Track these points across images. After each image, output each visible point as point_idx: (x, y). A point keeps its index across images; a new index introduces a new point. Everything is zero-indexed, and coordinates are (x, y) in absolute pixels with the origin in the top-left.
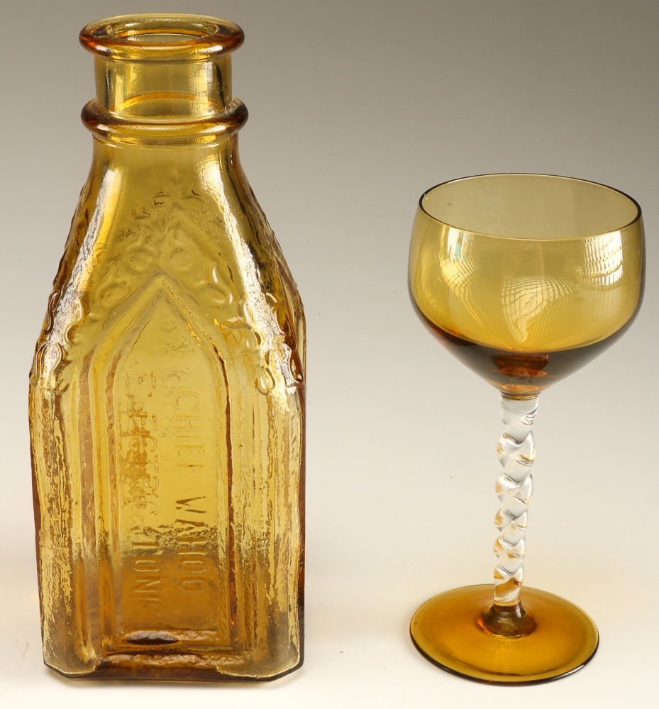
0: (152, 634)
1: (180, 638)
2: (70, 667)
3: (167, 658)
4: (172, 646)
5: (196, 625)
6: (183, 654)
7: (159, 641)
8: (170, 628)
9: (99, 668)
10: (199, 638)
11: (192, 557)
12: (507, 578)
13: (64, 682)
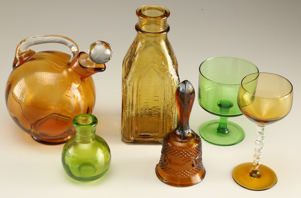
0: (146, 134)
1: (151, 135)
2: (128, 141)
3: (148, 139)
4: (150, 136)
5: (155, 132)
6: (152, 138)
7: (147, 135)
8: (149, 133)
9: (134, 141)
10: (156, 135)
11: (155, 118)
12: (256, 163)
13: (126, 144)
